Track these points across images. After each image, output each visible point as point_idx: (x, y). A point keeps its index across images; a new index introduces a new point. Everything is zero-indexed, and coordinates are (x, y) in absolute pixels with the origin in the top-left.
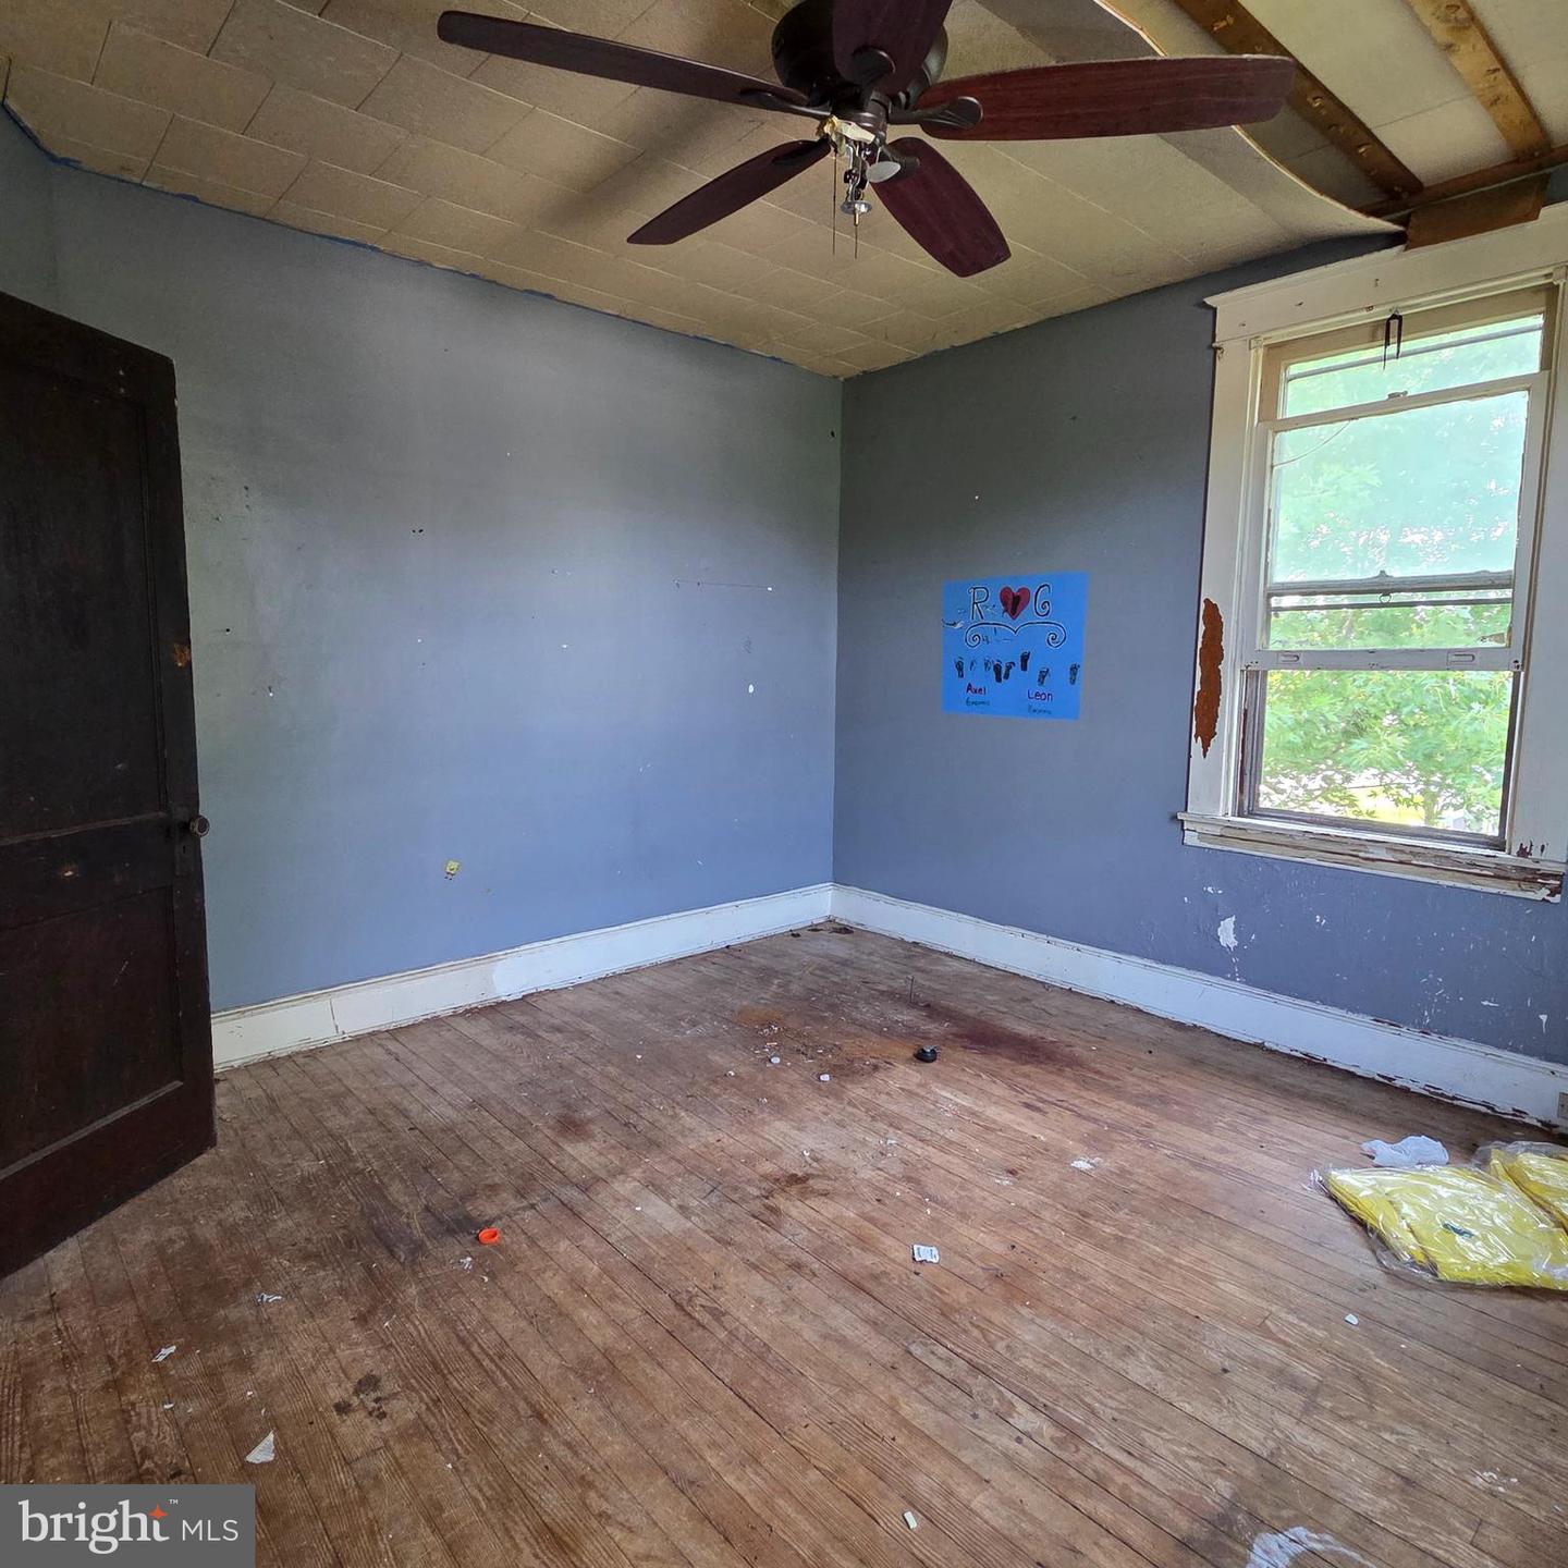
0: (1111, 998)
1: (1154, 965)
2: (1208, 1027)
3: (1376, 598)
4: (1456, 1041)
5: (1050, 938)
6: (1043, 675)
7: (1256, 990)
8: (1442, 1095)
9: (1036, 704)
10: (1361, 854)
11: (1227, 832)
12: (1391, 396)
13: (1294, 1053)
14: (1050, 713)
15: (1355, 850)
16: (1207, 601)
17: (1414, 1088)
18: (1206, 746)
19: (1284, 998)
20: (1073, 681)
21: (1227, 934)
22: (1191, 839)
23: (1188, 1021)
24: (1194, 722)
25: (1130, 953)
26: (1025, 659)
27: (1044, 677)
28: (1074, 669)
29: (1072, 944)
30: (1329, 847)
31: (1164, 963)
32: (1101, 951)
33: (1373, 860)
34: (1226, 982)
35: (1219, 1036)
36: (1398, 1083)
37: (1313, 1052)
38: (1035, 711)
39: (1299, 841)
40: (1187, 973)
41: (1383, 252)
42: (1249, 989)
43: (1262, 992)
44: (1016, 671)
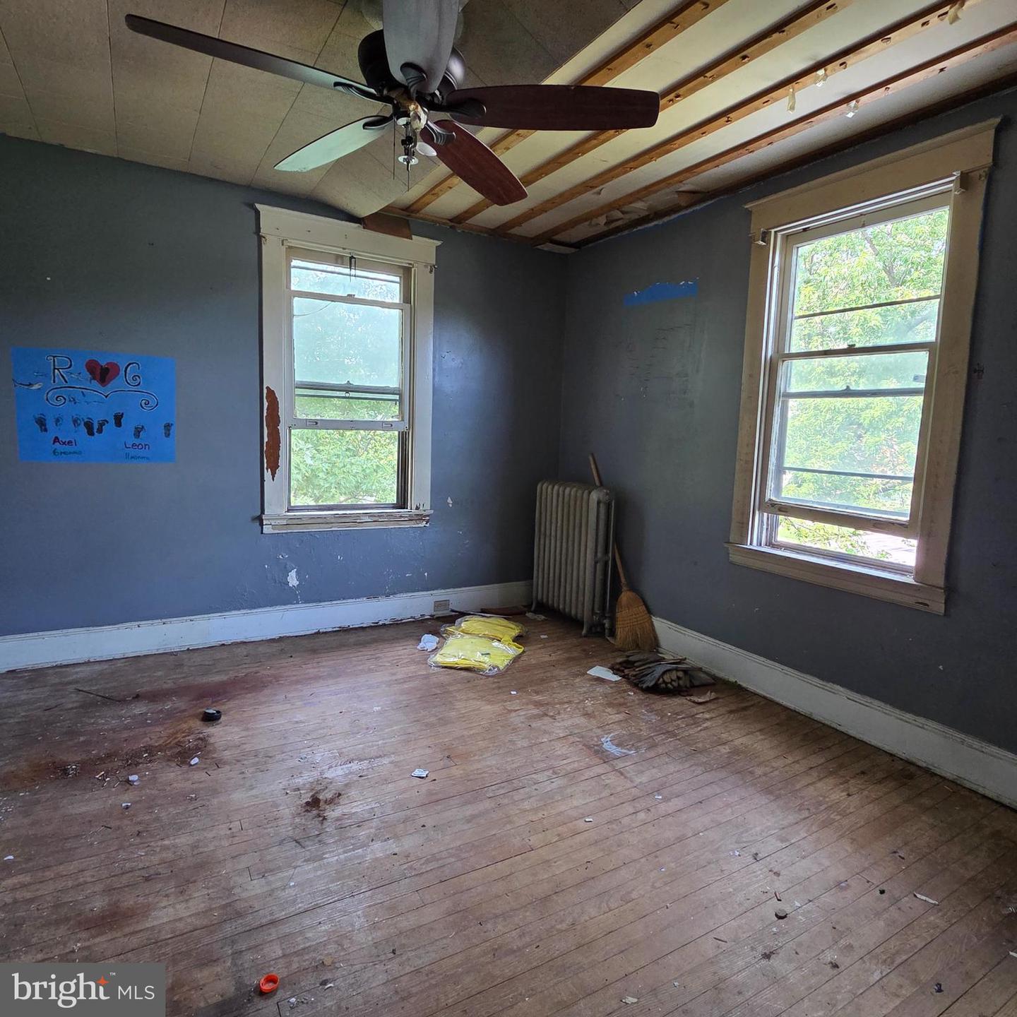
0: (221, 643)
1: (249, 611)
2: (287, 635)
3: (343, 394)
4: (402, 595)
5: (164, 620)
6: (138, 432)
7: (311, 605)
8: (398, 621)
9: (133, 452)
10: (358, 521)
11: (289, 522)
12: (348, 295)
13: (335, 629)
14: (148, 458)
15: (355, 520)
16: (268, 388)
17: (387, 622)
18: (273, 475)
19: (326, 603)
20: (168, 435)
21: (293, 580)
22: (267, 530)
23: (275, 636)
24: (265, 461)
25: (230, 610)
26: (118, 419)
27: (139, 432)
28: (168, 427)
29: (185, 618)
30: (343, 520)
31: (255, 608)
32: (209, 615)
33: (362, 523)
34: (294, 606)
35: (296, 636)
36: (380, 623)
37: (343, 625)
38: (132, 457)
39: (328, 520)
40: (271, 609)
41: (343, 222)
42: (307, 605)
43: (314, 604)
44: (110, 426)
